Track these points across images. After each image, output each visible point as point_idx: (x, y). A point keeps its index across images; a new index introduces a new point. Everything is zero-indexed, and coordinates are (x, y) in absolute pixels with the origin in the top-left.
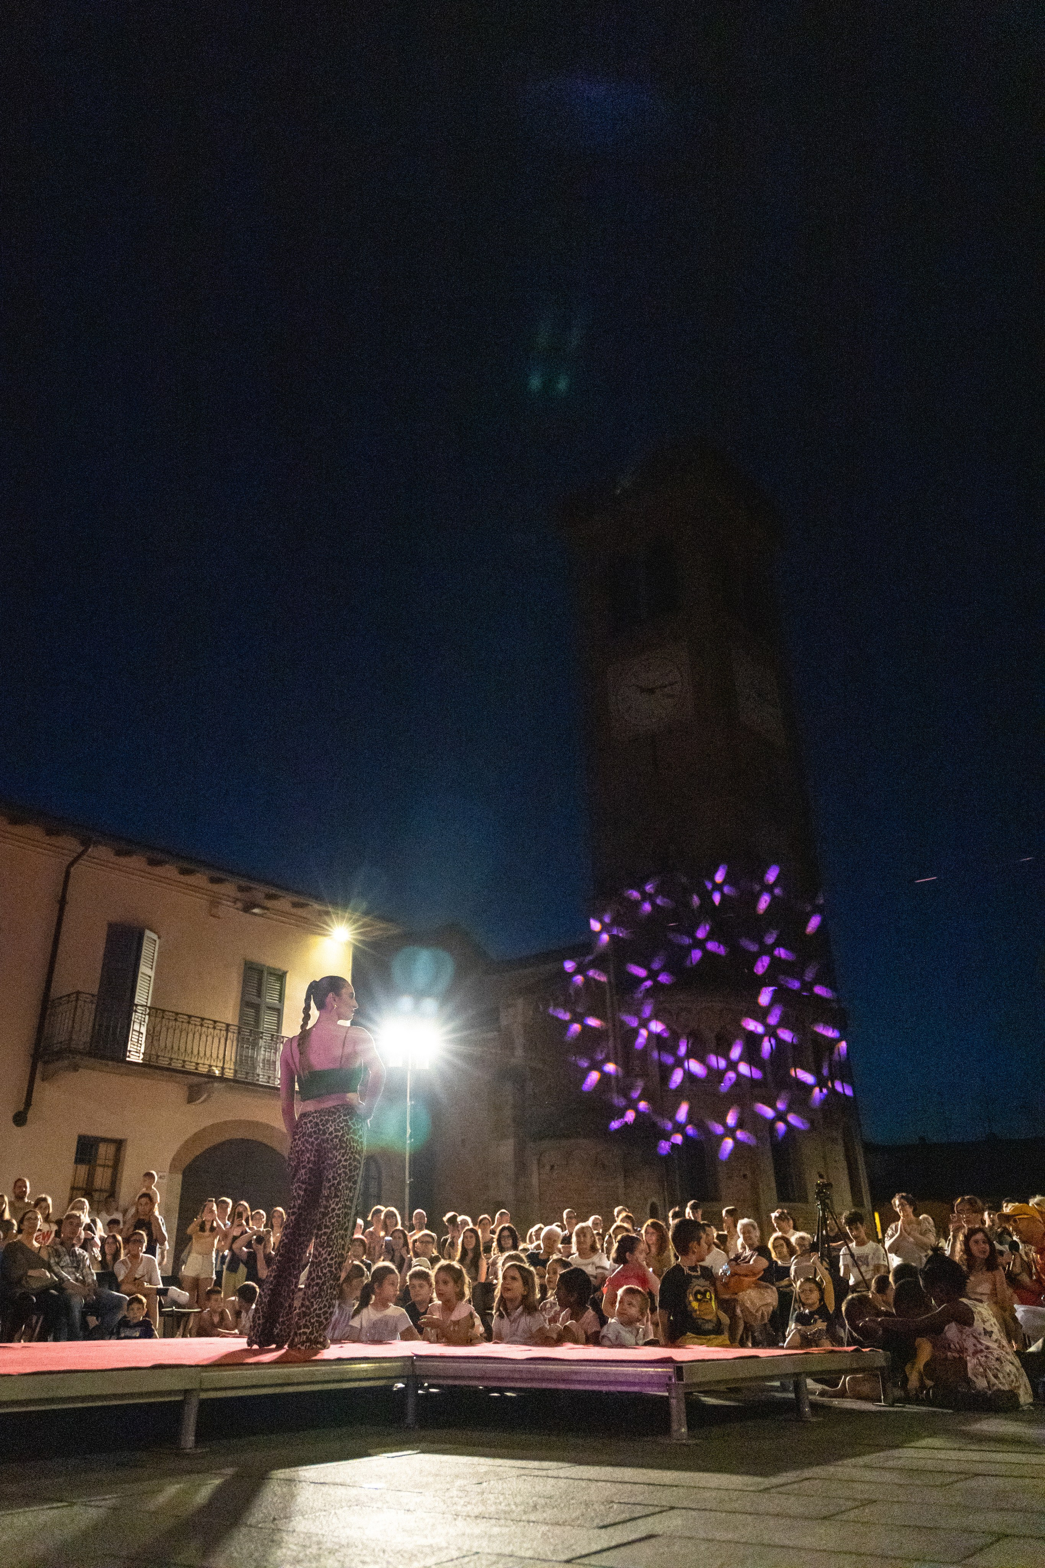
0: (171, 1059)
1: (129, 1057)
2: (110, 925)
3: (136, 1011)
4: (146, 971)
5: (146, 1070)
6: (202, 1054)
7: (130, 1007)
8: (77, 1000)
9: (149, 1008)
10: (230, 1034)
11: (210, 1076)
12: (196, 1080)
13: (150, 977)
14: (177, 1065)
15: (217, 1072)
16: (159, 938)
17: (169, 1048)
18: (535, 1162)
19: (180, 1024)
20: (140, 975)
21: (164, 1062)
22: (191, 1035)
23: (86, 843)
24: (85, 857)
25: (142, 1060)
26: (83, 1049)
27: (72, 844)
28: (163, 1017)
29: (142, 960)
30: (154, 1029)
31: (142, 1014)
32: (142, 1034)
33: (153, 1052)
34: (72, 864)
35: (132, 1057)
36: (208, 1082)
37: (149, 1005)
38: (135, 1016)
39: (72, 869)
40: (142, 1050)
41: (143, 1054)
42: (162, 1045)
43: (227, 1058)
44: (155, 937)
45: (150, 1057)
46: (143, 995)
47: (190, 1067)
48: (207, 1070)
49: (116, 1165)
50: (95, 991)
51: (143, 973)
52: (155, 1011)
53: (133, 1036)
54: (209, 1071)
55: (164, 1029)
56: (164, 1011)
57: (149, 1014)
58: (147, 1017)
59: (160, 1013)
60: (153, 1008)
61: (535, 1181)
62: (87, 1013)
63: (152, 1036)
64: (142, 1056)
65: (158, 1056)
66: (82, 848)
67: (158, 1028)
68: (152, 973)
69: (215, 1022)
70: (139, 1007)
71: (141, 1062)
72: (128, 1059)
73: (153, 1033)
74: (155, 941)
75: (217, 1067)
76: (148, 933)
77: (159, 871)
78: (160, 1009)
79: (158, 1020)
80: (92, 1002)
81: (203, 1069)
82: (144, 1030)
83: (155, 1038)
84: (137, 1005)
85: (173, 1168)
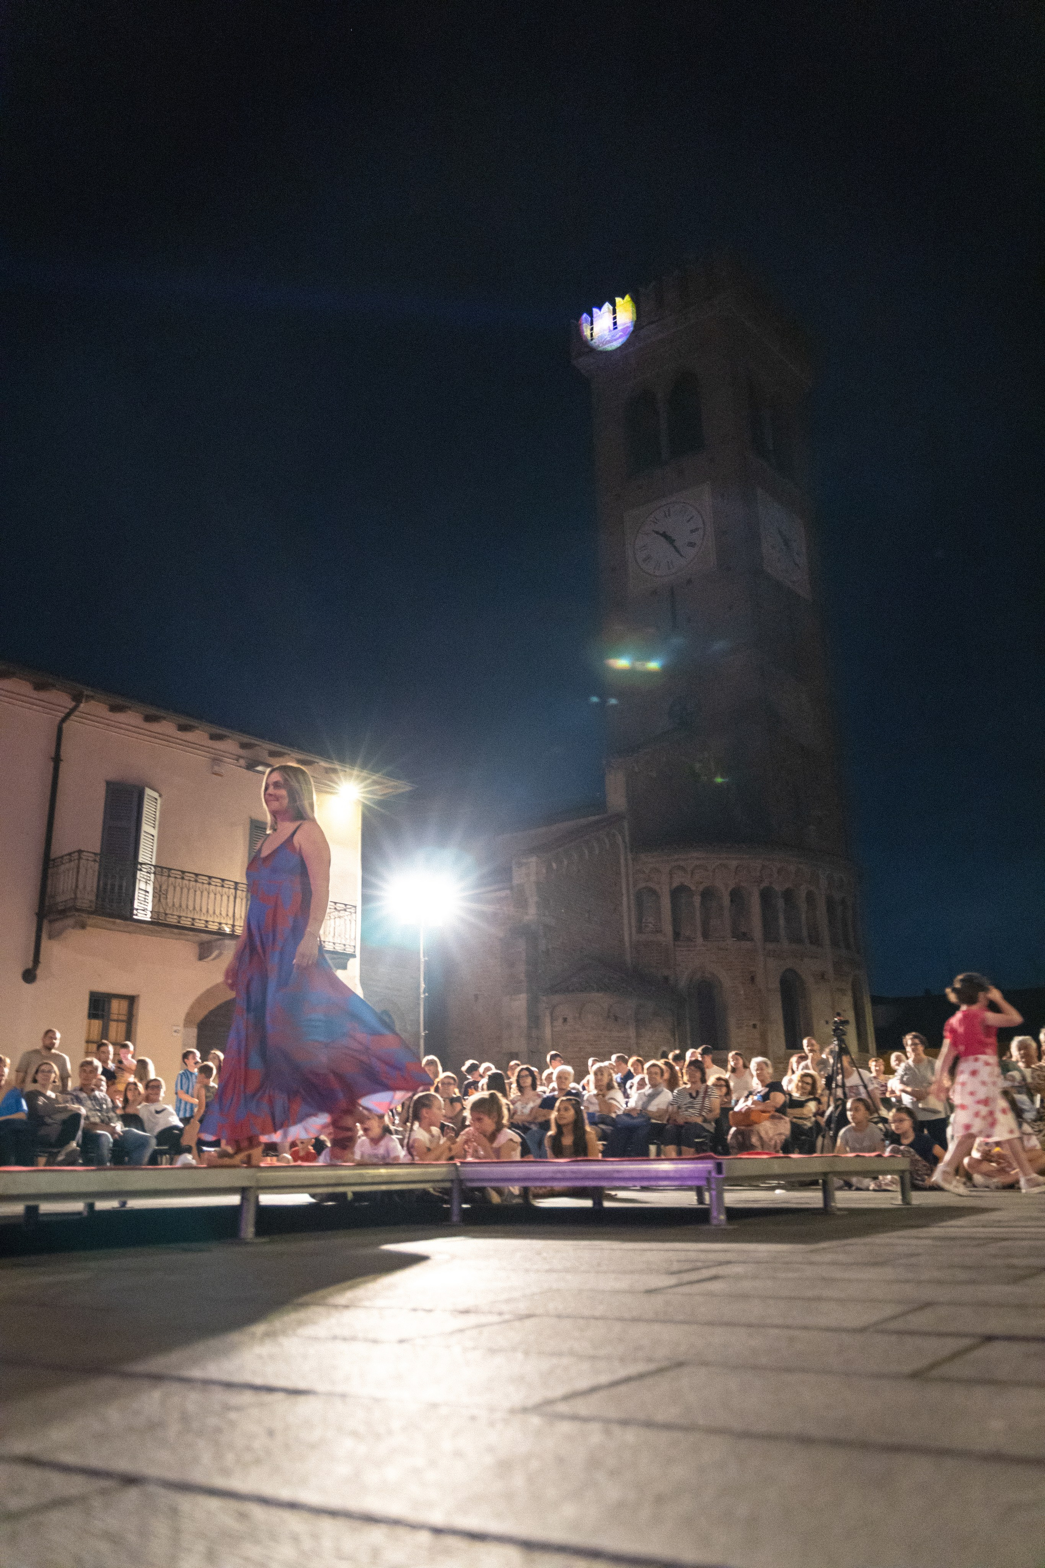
0: (180, 917)
1: (136, 915)
2: (108, 783)
3: (141, 870)
4: (149, 829)
5: (156, 928)
6: (211, 911)
7: (134, 865)
8: (80, 858)
9: (155, 866)
10: (239, 892)
11: (220, 933)
12: (205, 937)
13: (153, 836)
14: (186, 923)
15: (228, 930)
16: (160, 796)
17: (177, 905)
18: (548, 1014)
19: (187, 882)
20: (143, 834)
21: (173, 920)
22: (198, 893)
23: (78, 698)
24: (77, 713)
25: (151, 918)
26: (90, 907)
27: (62, 700)
28: (169, 876)
29: (144, 819)
30: (161, 887)
31: (148, 872)
32: (148, 892)
33: (162, 910)
34: (63, 720)
35: (139, 914)
36: (220, 939)
37: (154, 863)
38: (139, 874)
39: (65, 725)
40: (150, 908)
41: (151, 912)
42: (170, 905)
43: (237, 916)
44: (156, 795)
45: (158, 915)
46: (147, 853)
47: (200, 925)
48: (217, 928)
49: (130, 1020)
50: (98, 851)
51: (145, 832)
52: (161, 870)
53: (138, 895)
54: (220, 929)
55: (171, 889)
56: (170, 869)
57: (154, 873)
58: (152, 876)
59: (166, 873)
60: (158, 866)
61: (548, 1031)
62: (90, 871)
63: (159, 894)
64: (149, 915)
65: (166, 914)
66: (74, 704)
67: (164, 887)
68: (155, 832)
69: (223, 880)
70: (143, 866)
71: (150, 920)
72: (135, 917)
73: (160, 891)
74: (156, 799)
75: (226, 924)
76: (148, 791)
77: (156, 727)
78: (166, 868)
79: (164, 878)
80: (95, 861)
81: (213, 927)
82: (150, 889)
83: (163, 896)
84: (141, 864)
85: (188, 1022)
